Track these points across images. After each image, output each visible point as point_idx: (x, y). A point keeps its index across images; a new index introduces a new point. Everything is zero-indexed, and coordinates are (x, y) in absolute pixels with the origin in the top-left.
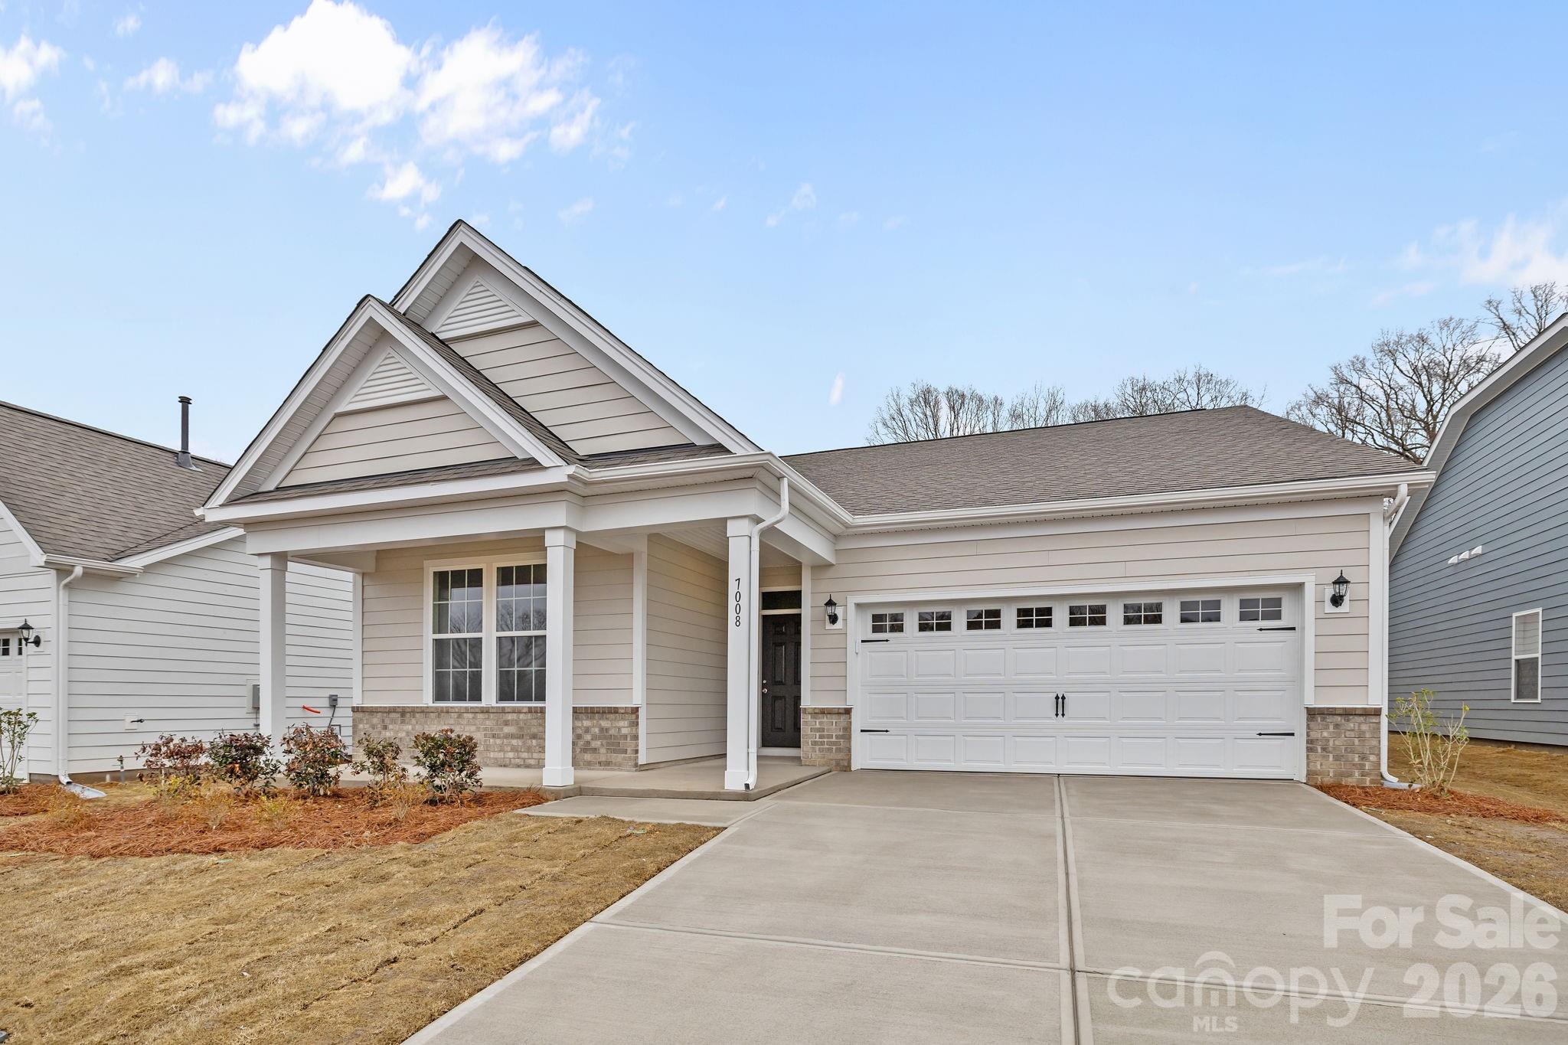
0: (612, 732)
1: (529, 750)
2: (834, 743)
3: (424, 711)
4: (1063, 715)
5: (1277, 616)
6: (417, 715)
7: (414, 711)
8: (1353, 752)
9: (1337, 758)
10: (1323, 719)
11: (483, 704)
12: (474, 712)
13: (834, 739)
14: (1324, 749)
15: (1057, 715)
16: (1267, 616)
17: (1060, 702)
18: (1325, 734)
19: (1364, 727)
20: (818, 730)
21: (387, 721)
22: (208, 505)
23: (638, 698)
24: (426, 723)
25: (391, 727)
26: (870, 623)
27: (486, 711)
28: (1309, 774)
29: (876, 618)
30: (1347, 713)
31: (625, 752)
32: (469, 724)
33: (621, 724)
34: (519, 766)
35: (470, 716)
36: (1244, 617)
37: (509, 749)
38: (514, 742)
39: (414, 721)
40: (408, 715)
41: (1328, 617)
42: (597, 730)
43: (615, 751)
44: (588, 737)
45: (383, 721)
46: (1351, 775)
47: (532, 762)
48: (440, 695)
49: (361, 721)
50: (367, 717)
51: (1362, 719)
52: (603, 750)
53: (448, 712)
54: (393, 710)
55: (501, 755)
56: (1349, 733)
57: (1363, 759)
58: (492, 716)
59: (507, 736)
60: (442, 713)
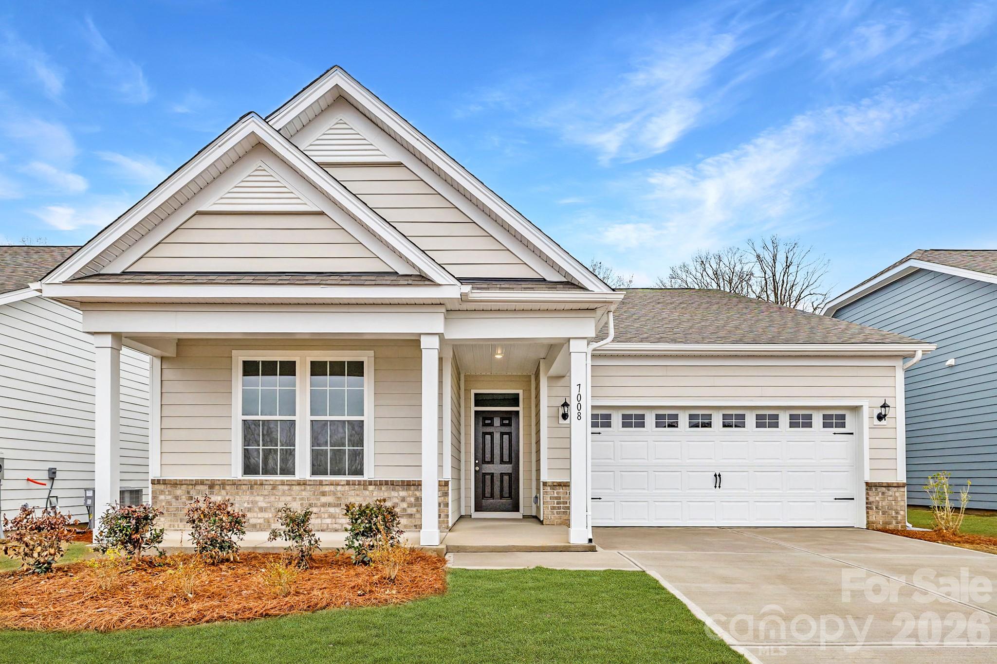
2: (568, 508)
3: (235, 484)
4: (719, 487)
5: (843, 425)
6: (228, 487)
7: (222, 484)
8: (892, 509)
9: (884, 513)
10: (876, 490)
11: (298, 477)
12: (290, 484)
13: (568, 505)
14: (876, 508)
15: (715, 487)
16: (837, 426)
17: (718, 476)
18: (877, 499)
19: (897, 494)
20: (556, 498)
22: (47, 280)
24: (237, 494)
27: (302, 483)
28: (868, 523)
30: (889, 486)
32: (284, 494)
34: (336, 530)
35: (286, 488)
36: (825, 425)
37: (326, 516)
38: (332, 510)
39: (222, 492)
40: (217, 487)
41: (876, 428)
42: (412, 499)
44: (405, 505)
45: (188, 492)
46: (890, 523)
48: (249, 469)
49: (162, 492)
50: (170, 489)
51: (896, 489)
53: (262, 484)
54: (202, 482)
56: (890, 498)
57: (897, 513)
58: (308, 487)
59: (324, 505)
60: (252, 485)
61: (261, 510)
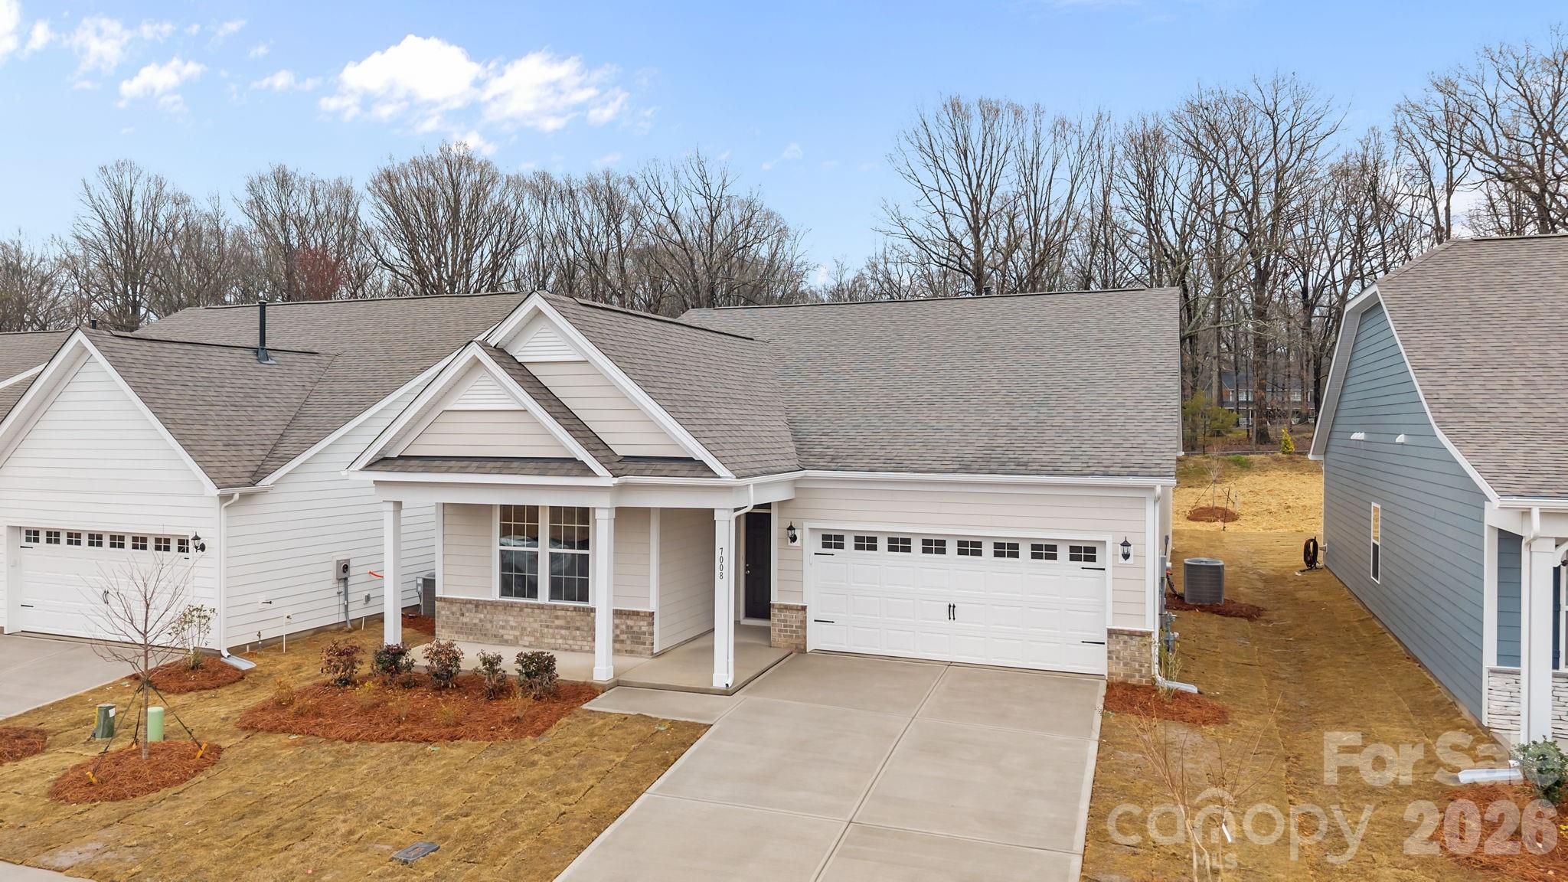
0: (635, 629)
1: (574, 638)
2: (794, 632)
3: (494, 605)
4: (953, 619)
5: (1093, 559)
6: (488, 607)
7: (485, 604)
8: (1134, 661)
9: (1125, 664)
10: (1117, 637)
11: (539, 601)
12: (532, 607)
13: (794, 629)
14: (1117, 658)
15: (949, 619)
16: (1087, 559)
17: (952, 608)
18: (1118, 647)
19: (1143, 645)
20: (783, 621)
21: (464, 610)
22: (351, 468)
23: (653, 606)
24: (495, 613)
25: (467, 614)
26: (821, 541)
27: (541, 607)
29: (825, 537)
30: (1132, 634)
31: (644, 644)
32: (528, 615)
33: (642, 623)
34: (566, 650)
35: (531, 610)
36: (1072, 558)
38: (563, 632)
39: (485, 611)
40: (481, 607)
41: (1121, 566)
42: (624, 627)
43: (637, 643)
44: (618, 632)
45: (461, 610)
46: (1134, 676)
47: (576, 647)
48: (506, 592)
49: (442, 609)
50: (447, 607)
51: (1142, 639)
52: (628, 642)
53: (512, 606)
54: (469, 602)
55: (553, 641)
56: (1133, 648)
57: (1141, 666)
58: (546, 612)
59: (557, 627)
60: (507, 607)
61: (512, 628)
